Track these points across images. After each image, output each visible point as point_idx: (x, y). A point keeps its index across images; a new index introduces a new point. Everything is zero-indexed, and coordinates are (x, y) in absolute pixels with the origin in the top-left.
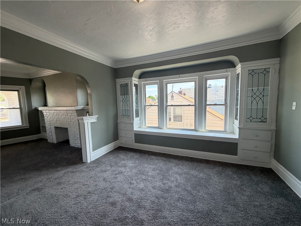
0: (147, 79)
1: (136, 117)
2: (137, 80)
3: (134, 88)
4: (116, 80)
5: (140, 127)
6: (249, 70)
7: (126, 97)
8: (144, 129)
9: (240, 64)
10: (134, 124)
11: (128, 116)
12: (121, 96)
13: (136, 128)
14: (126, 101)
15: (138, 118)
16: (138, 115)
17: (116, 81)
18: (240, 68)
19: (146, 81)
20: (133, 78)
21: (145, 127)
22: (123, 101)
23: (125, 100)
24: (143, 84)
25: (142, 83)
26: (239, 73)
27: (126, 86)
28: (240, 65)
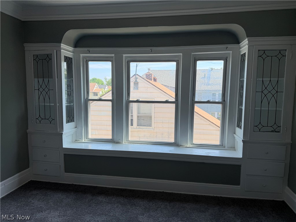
0: (91, 49)
1: (68, 122)
2: (71, 49)
3: (64, 65)
4: (25, 45)
5: (76, 141)
6: (259, 50)
7: (46, 83)
8: (83, 144)
9: (247, 39)
10: (64, 137)
11: (50, 120)
12: (36, 80)
13: (68, 143)
14: (47, 90)
15: (72, 124)
16: (71, 118)
17: (24, 47)
18: (247, 46)
19: (89, 52)
20: (63, 46)
21: (86, 141)
22: (41, 90)
23: (44, 86)
24: (84, 57)
25: (81, 55)
26: (245, 53)
27: (48, 59)
28: (247, 42)
